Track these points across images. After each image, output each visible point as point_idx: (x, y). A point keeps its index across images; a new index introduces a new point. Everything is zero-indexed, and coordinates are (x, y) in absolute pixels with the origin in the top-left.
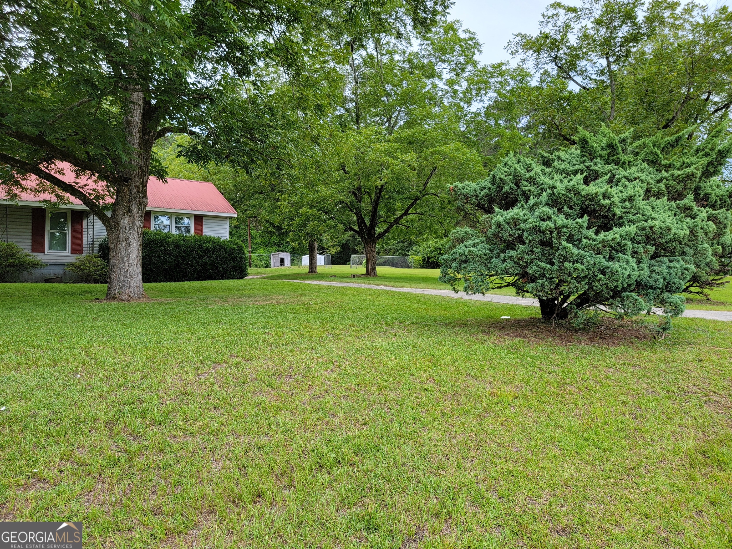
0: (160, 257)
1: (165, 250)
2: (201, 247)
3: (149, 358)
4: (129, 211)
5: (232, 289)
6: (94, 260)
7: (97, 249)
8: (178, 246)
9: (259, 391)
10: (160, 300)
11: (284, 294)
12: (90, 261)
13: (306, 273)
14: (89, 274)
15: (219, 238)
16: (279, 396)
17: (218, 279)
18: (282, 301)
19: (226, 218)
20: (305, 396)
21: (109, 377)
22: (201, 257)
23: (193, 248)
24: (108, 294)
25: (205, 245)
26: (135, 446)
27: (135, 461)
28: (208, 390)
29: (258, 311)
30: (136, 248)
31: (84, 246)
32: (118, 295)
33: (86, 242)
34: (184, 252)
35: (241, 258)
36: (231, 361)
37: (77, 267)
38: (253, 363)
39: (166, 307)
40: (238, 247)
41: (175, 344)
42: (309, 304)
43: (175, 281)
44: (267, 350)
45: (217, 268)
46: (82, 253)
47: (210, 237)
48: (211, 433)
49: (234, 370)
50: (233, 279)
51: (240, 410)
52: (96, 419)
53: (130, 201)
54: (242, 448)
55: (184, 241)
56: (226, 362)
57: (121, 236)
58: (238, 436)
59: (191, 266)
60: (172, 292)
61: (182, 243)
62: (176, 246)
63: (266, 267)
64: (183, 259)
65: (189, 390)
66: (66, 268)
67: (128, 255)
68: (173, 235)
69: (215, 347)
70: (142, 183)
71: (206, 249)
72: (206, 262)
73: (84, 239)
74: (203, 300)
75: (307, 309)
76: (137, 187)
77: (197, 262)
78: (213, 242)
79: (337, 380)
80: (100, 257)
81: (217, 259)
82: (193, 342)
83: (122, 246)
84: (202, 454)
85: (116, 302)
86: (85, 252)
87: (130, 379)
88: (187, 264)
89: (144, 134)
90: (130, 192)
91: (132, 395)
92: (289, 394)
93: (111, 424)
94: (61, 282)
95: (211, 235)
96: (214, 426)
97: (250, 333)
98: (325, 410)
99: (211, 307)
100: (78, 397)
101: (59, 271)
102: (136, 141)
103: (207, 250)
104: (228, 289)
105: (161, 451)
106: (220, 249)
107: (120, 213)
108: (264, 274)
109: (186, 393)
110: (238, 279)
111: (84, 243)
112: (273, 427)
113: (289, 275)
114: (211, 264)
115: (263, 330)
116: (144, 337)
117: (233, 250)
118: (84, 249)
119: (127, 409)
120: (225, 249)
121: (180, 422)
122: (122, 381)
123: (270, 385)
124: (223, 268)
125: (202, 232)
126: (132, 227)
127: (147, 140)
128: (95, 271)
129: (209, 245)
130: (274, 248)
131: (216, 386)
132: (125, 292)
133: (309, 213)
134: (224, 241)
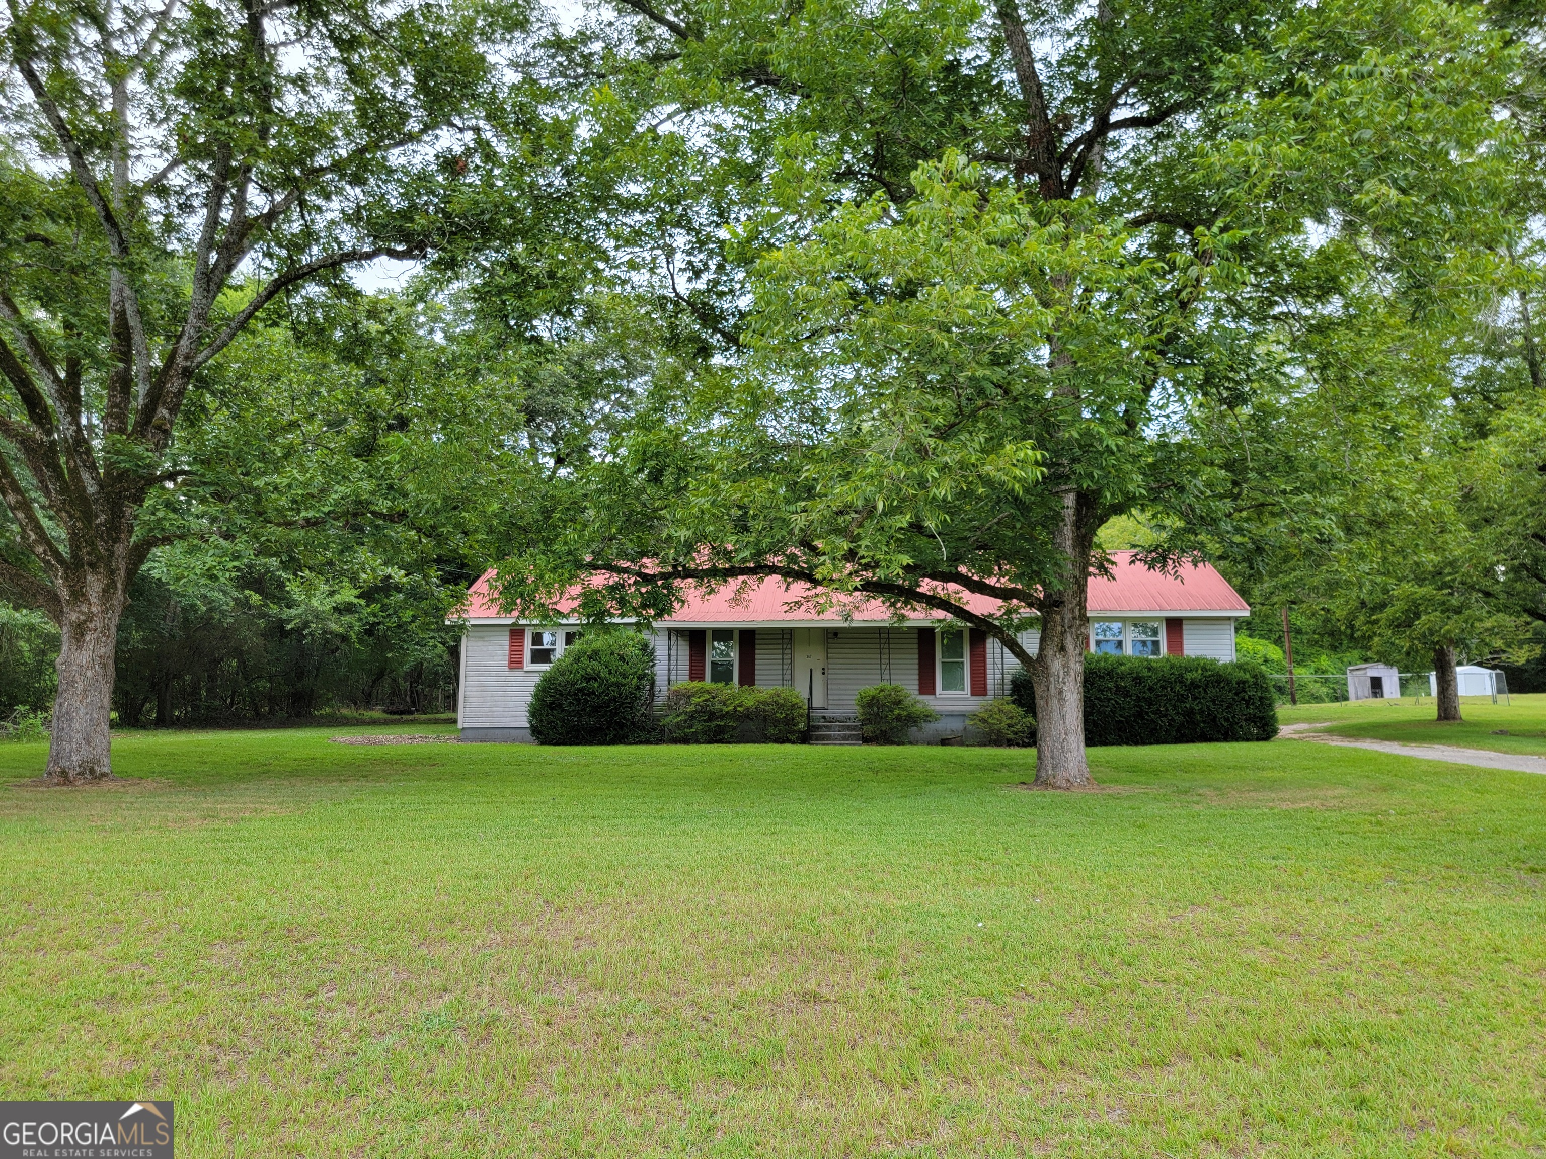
0: (1109, 700)
1: (1117, 686)
2: (1180, 679)
3: (1111, 888)
4: (1062, 649)
5: (1242, 768)
6: (1007, 708)
7: (1008, 687)
8: (1138, 679)
9: (1251, 948)
10: (1117, 788)
11: (1347, 784)
12: (1000, 711)
13: (1430, 722)
14: (999, 731)
15: (1214, 661)
16: (1277, 959)
17: (1218, 740)
18: (1334, 802)
19: (1229, 618)
20: (1315, 965)
21: (1071, 907)
22: (1182, 698)
23: (1166, 682)
24: (1038, 777)
25: (1189, 676)
26: (1106, 981)
27: (1109, 995)
28: (1183, 937)
29: (1278, 823)
30: (1075, 704)
31: (990, 681)
32: (1052, 780)
33: (993, 676)
34: (1151, 689)
35: (1261, 698)
36: (1216, 904)
37: (984, 721)
38: (1246, 912)
39: (1126, 804)
40: (1255, 676)
41: (1142, 872)
42: (1386, 813)
43: (1136, 743)
44: (1270, 895)
45: (1214, 719)
46: (985, 694)
47: (1197, 659)
48: (1186, 984)
49: (1217, 917)
50: (1247, 740)
51: (1222, 967)
52: (1066, 949)
53: (1063, 633)
54: (1222, 1006)
55: (1149, 669)
56: (1208, 905)
57: (1052, 687)
58: (1219, 993)
59: (1165, 716)
60: (1134, 769)
61: (1146, 673)
62: (1134, 679)
63: (1337, 699)
64: (1150, 703)
65: (1160, 933)
66: (969, 723)
67: (1063, 718)
68: (1129, 659)
69: (1194, 882)
70: (1079, 604)
71: (1192, 683)
72: (1192, 709)
73: (989, 671)
74: (1186, 792)
75: (1380, 824)
76: (1072, 611)
77: (1175, 707)
78: (1204, 669)
79: (1369, 952)
80: (1013, 702)
81: (1213, 701)
82: (1165, 871)
83: (1054, 703)
84: (1177, 1004)
85: (1051, 792)
86: (990, 692)
87: (1092, 911)
88: (1156, 712)
89: (1078, 528)
90: (1063, 619)
91: (1097, 929)
92: (1292, 959)
93: (1081, 956)
94: (962, 744)
95: (1199, 653)
96: (1191, 978)
97: (1251, 865)
98: (1341, 987)
99: (1197, 808)
100: (1044, 923)
101: (956, 725)
102: (1069, 543)
103: (1194, 685)
104: (1235, 768)
105: (1133, 992)
106: (1217, 681)
107: (1050, 652)
108: (1325, 720)
109: (1156, 937)
110: (1258, 740)
111: (990, 677)
112: (1263, 993)
113: (1386, 726)
114: (1201, 712)
115: (1274, 863)
116: (1101, 859)
117: (1244, 682)
118: (990, 687)
119: (1094, 943)
120: (1229, 682)
121: (1151, 967)
122: (1085, 913)
123: (1265, 943)
124: (1227, 720)
125: (1182, 650)
126: (1067, 673)
127: (1085, 536)
128: (1009, 726)
129: (1196, 675)
130: (1356, 654)
131: (1193, 934)
132: (1062, 774)
133: (1417, 596)
134: (1225, 666)
